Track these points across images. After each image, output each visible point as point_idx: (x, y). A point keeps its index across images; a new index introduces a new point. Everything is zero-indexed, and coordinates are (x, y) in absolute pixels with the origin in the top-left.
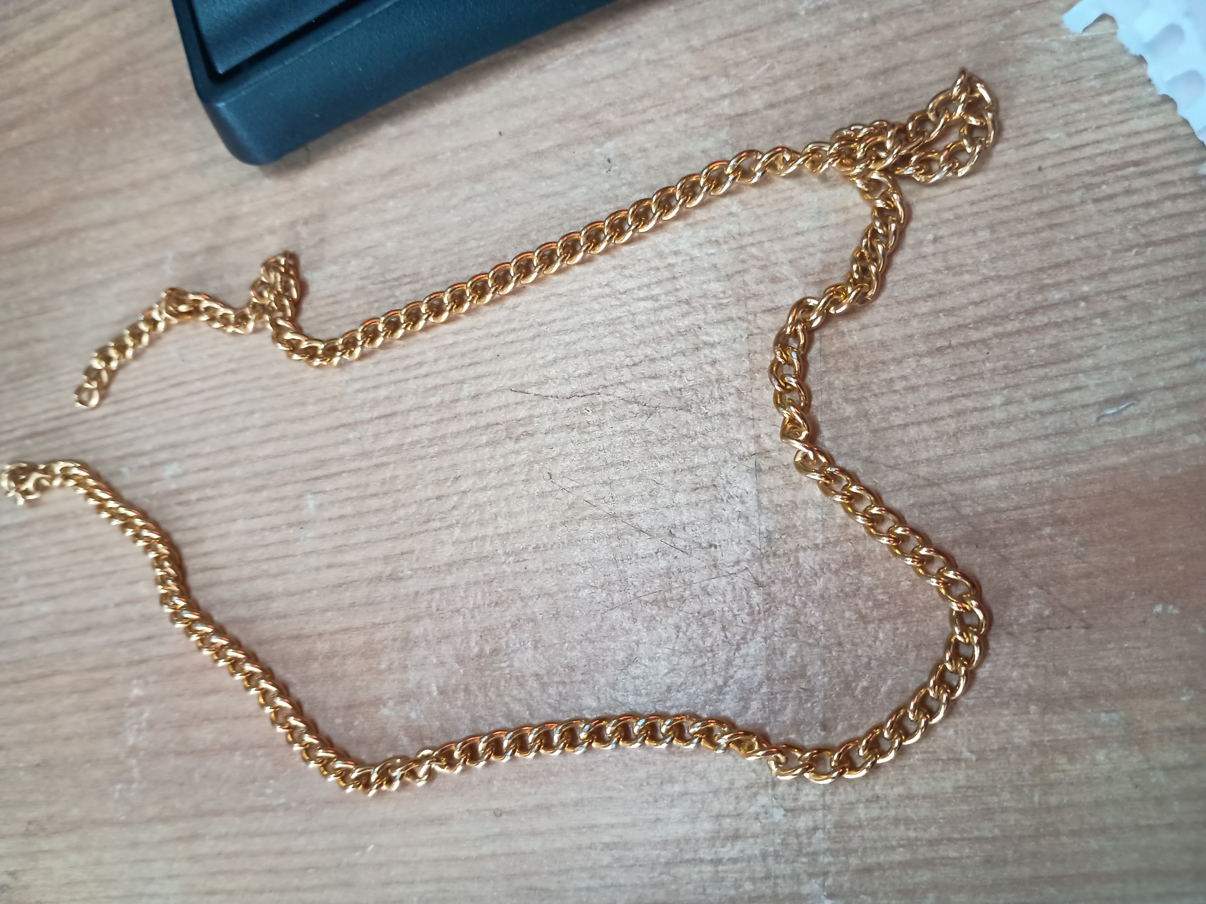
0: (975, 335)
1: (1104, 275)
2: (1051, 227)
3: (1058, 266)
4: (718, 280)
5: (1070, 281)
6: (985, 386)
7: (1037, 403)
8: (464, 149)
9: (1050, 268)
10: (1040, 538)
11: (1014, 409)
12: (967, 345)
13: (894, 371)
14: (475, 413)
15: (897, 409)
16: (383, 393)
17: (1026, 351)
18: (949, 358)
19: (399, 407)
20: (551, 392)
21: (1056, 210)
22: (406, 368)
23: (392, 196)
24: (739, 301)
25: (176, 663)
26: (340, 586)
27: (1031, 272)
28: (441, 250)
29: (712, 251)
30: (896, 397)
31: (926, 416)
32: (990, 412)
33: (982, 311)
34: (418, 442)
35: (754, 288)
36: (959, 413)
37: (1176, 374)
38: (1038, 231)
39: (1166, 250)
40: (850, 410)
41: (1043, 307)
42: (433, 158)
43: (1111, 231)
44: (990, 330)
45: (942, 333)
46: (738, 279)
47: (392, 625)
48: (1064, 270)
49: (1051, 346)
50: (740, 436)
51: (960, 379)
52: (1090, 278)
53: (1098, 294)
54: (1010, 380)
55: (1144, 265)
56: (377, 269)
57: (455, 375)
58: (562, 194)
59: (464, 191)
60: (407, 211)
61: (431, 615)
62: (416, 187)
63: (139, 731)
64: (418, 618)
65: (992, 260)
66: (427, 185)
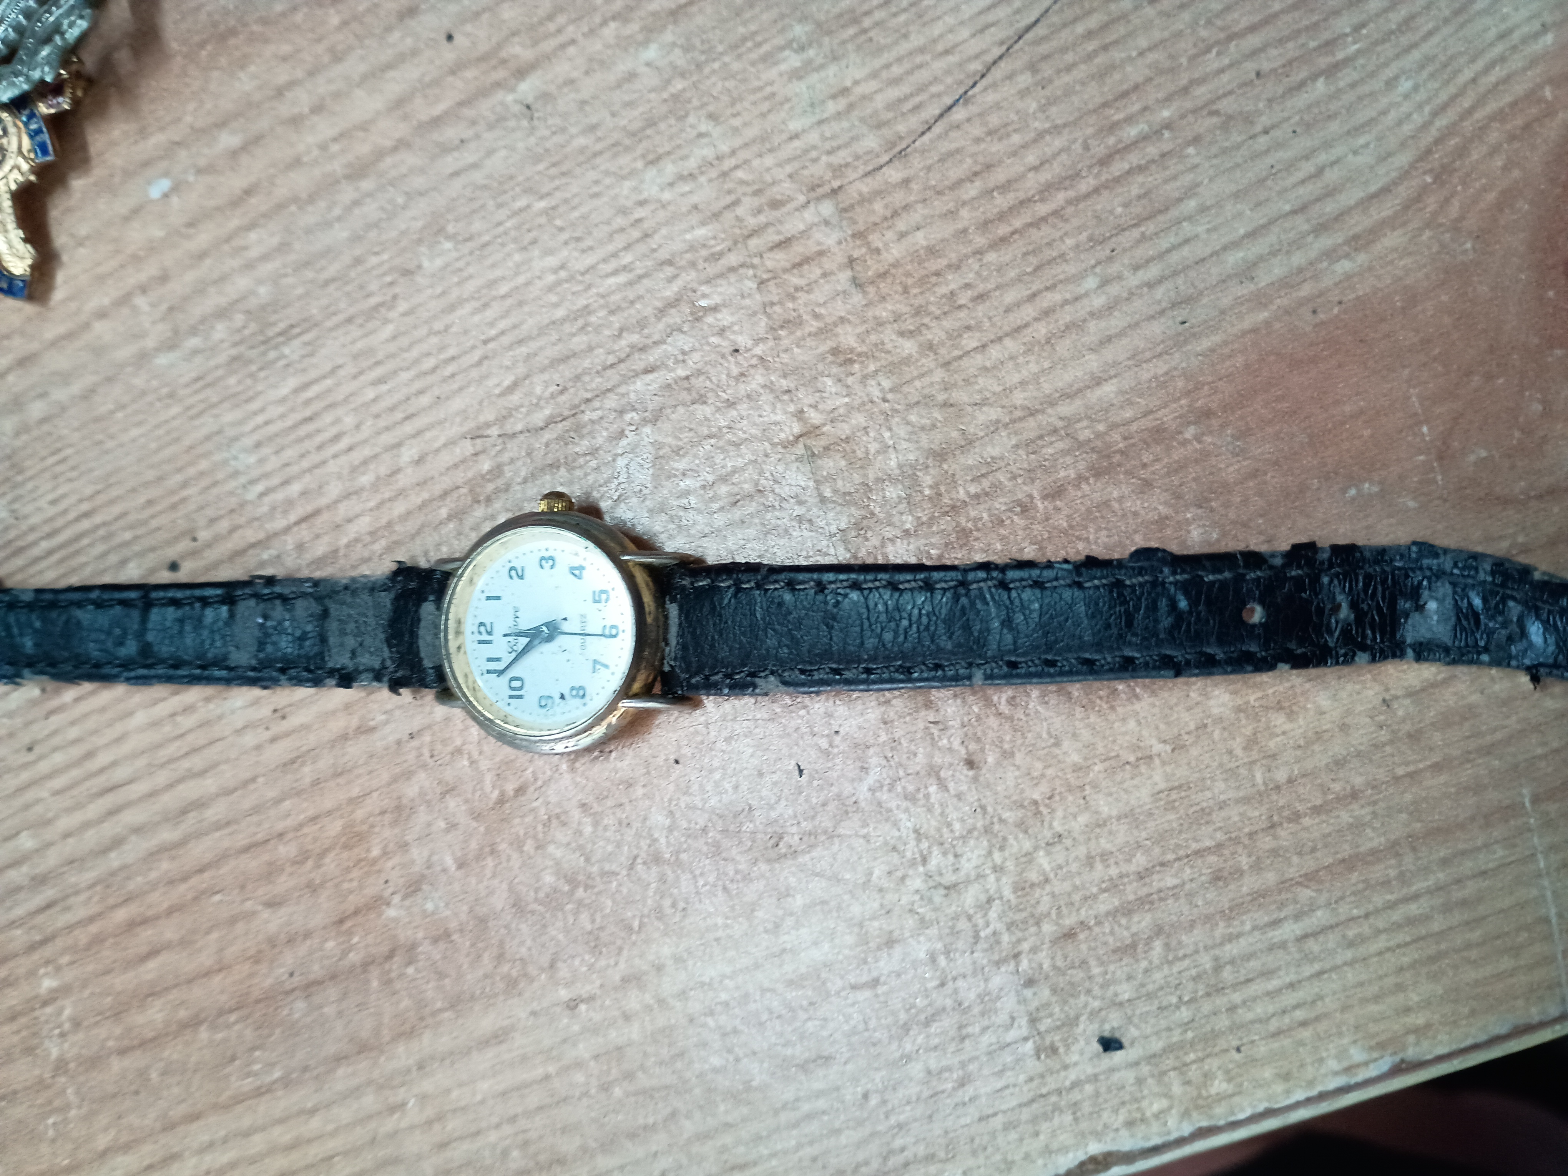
0: (1043, 209)
1: (1185, 91)
2: (1105, 48)
3: (1125, 94)
4: (703, 223)
5: (1145, 109)
6: (1071, 269)
7: (1140, 273)
8: (335, 140)
9: (1116, 100)
10: (1184, 443)
11: (1115, 289)
12: (1036, 224)
13: (953, 282)
14: (425, 482)
15: (968, 328)
16: (295, 488)
17: (1111, 212)
18: (1019, 246)
19: (323, 501)
20: (519, 427)
21: (1105, 27)
22: (320, 448)
23: (252, 226)
24: (735, 243)
25: (94, 929)
26: (293, 761)
27: (1095, 111)
28: (333, 280)
29: (687, 188)
30: (962, 314)
31: (1007, 329)
32: (1085, 301)
33: (1045, 176)
34: (357, 540)
35: (752, 222)
36: (1047, 313)
37: (1301, 191)
38: (1090, 57)
39: (1254, 40)
40: (909, 347)
41: (1118, 152)
42: (296, 163)
43: (1179, 34)
44: (1061, 197)
45: (1002, 217)
46: (729, 216)
47: (375, 795)
48: (1134, 97)
49: (1139, 197)
50: (779, 417)
51: (1037, 269)
52: (1168, 99)
53: (1183, 117)
54: (1103, 252)
55: (1231, 66)
56: (253, 327)
57: (387, 438)
58: (475, 166)
59: (347, 193)
60: (275, 241)
61: (424, 766)
62: (281, 206)
63: (62, 1035)
64: (408, 775)
65: (1042, 109)
66: (295, 200)
